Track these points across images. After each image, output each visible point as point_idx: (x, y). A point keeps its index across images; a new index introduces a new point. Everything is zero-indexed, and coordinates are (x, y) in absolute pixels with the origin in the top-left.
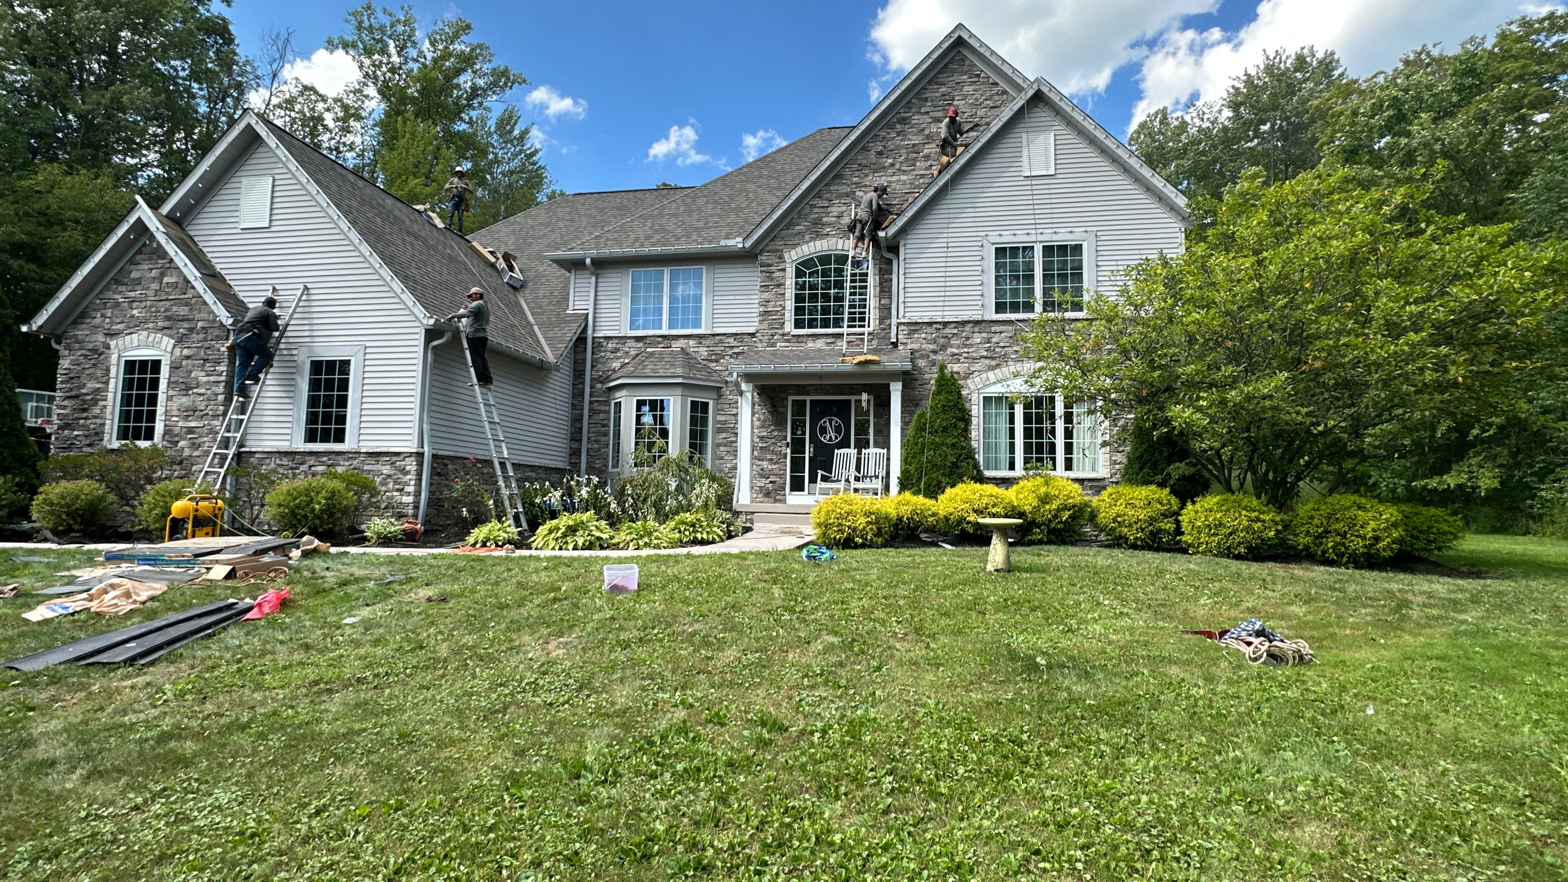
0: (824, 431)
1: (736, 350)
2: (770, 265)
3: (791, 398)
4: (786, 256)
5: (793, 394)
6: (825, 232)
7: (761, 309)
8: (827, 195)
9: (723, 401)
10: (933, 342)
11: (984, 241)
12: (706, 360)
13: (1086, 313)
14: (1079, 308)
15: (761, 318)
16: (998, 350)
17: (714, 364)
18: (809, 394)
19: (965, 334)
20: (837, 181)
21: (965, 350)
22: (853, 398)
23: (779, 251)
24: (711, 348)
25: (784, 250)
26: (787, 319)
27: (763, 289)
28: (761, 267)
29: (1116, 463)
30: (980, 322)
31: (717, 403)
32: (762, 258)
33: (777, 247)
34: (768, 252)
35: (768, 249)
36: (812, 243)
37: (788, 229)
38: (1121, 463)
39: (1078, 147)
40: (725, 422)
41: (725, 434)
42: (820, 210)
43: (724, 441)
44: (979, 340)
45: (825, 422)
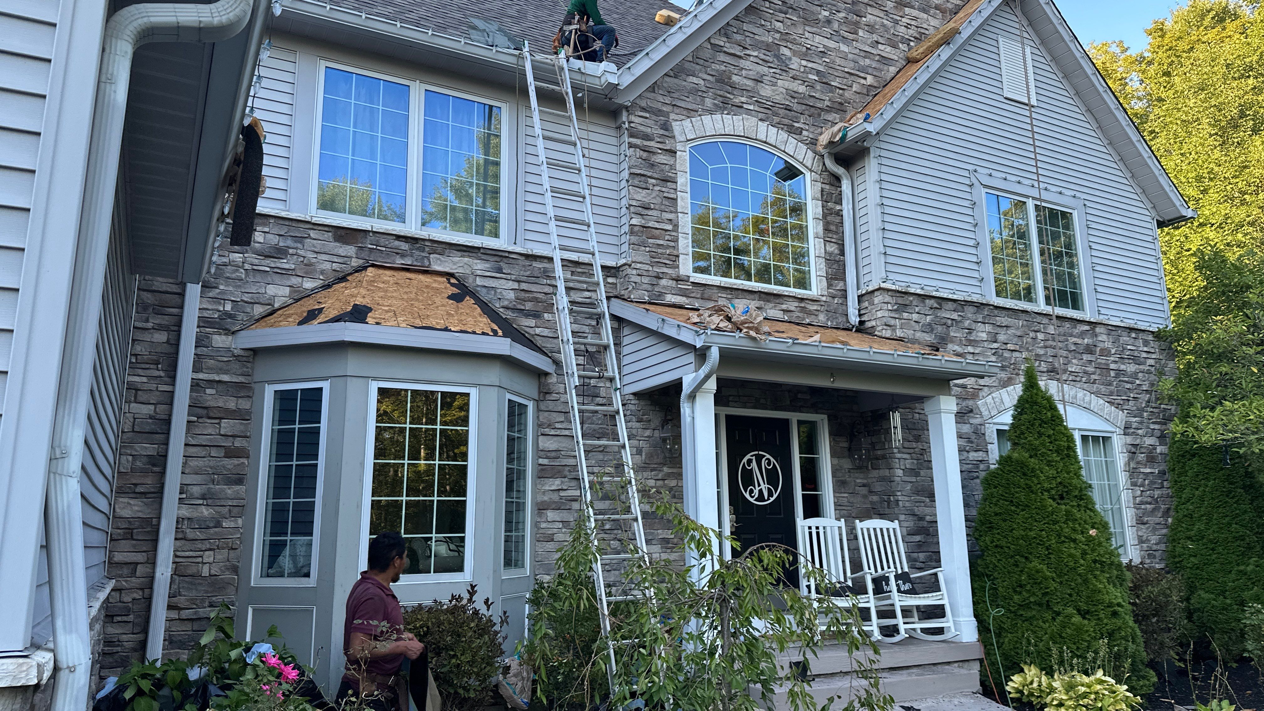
0: (749, 480)
2: (647, 137)
4: (676, 127)
6: (736, 102)
7: (634, 221)
8: (738, 37)
9: (551, 405)
10: (929, 328)
11: (974, 180)
12: (514, 309)
13: (1087, 314)
14: (1076, 304)
15: (634, 239)
16: (1007, 354)
17: (532, 322)
18: (727, 405)
19: (967, 323)
20: (752, 18)
21: (970, 349)
22: (794, 417)
23: (667, 114)
24: (524, 286)
25: (672, 116)
26: (681, 250)
27: (636, 182)
28: (631, 136)
29: (1141, 541)
30: (980, 306)
31: (538, 410)
32: (633, 118)
33: (659, 106)
34: (644, 109)
35: (643, 104)
36: (718, 117)
37: (676, 77)
38: (1148, 540)
39: (1052, 78)
40: (556, 454)
41: (558, 482)
42: (728, 59)
43: (555, 497)
44: (984, 336)
45: (750, 461)
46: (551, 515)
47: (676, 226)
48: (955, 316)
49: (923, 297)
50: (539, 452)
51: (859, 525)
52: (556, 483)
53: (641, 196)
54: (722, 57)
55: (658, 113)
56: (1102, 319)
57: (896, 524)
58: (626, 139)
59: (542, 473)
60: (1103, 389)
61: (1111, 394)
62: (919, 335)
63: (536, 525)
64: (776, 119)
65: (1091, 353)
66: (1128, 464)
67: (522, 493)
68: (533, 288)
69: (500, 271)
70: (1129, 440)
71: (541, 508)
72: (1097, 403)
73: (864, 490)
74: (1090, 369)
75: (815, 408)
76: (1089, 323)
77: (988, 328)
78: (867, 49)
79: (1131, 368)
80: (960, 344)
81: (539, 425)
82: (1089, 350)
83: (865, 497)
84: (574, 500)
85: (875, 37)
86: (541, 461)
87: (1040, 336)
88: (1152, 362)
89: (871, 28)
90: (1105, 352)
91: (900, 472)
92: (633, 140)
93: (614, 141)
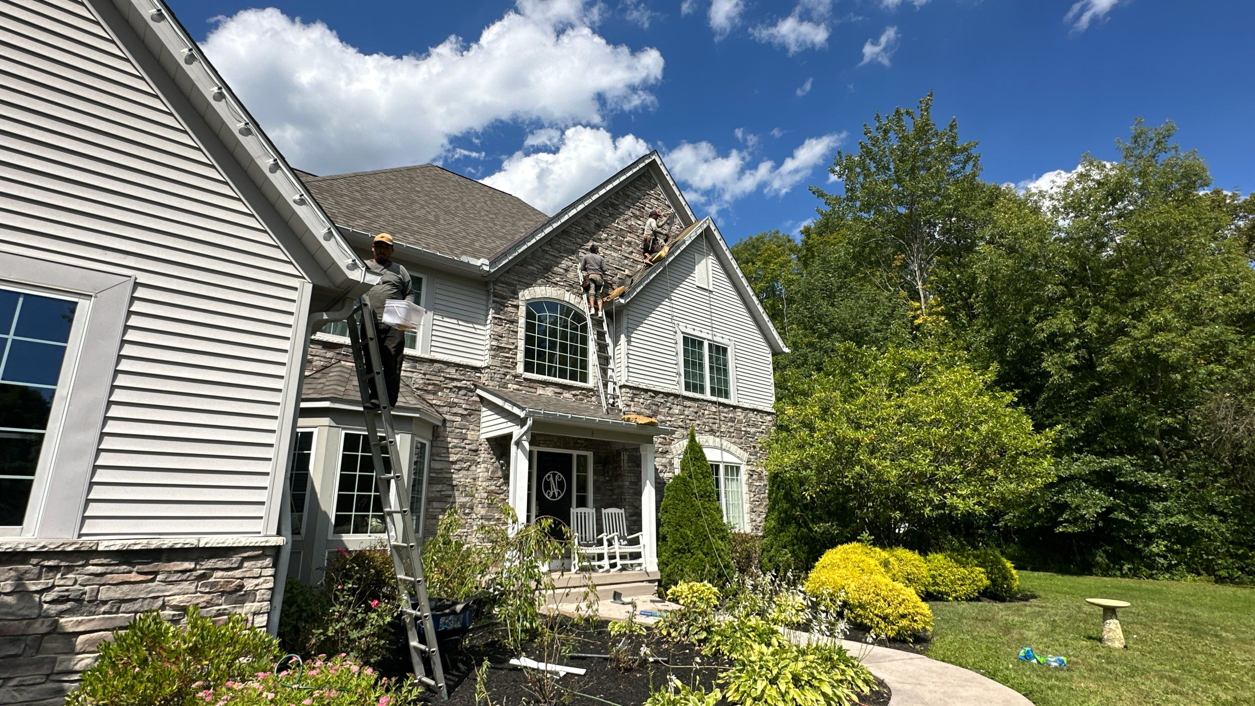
0: (548, 486)
1: (459, 384)
2: (506, 298)
6: (554, 280)
7: (493, 343)
8: (557, 246)
9: (439, 444)
10: (648, 407)
11: (677, 329)
12: (421, 390)
13: (732, 401)
14: (727, 396)
15: (492, 353)
16: (688, 421)
17: (431, 397)
18: (538, 445)
19: (668, 404)
20: (565, 236)
21: (669, 418)
22: (575, 453)
23: (515, 286)
24: (427, 376)
25: (518, 287)
26: (518, 359)
27: (496, 321)
28: (495, 296)
29: (753, 521)
30: (676, 396)
31: (432, 446)
32: (497, 287)
33: (511, 281)
34: (503, 283)
35: (502, 279)
36: (543, 288)
37: (522, 265)
38: (755, 521)
39: (723, 277)
40: (441, 471)
41: (440, 486)
42: (551, 258)
43: (438, 494)
44: (677, 411)
45: (549, 477)
46: (435, 504)
47: (516, 347)
48: (662, 401)
49: (646, 391)
50: (431, 470)
51: (603, 511)
52: (439, 487)
53: (498, 329)
54: (547, 256)
55: (509, 284)
56: (741, 404)
57: (623, 511)
58: (492, 298)
59: (432, 481)
60: (737, 440)
61: (742, 443)
62: (643, 410)
63: (427, 510)
64: (575, 291)
65: (733, 422)
66: (748, 480)
67: (420, 492)
68: (434, 378)
69: (415, 367)
70: (749, 467)
71: (429, 501)
72: (734, 448)
73: (610, 493)
74: (732, 430)
75: (586, 448)
76: (732, 406)
77: (679, 407)
78: (626, 255)
79: (753, 430)
80: (664, 416)
81: (432, 455)
82: (732, 420)
83: (610, 496)
84: (450, 496)
85: (631, 249)
86: (432, 475)
87: (706, 412)
88: (763, 427)
89: (629, 243)
90: (740, 422)
91: (628, 483)
92: (496, 299)
93: (485, 297)
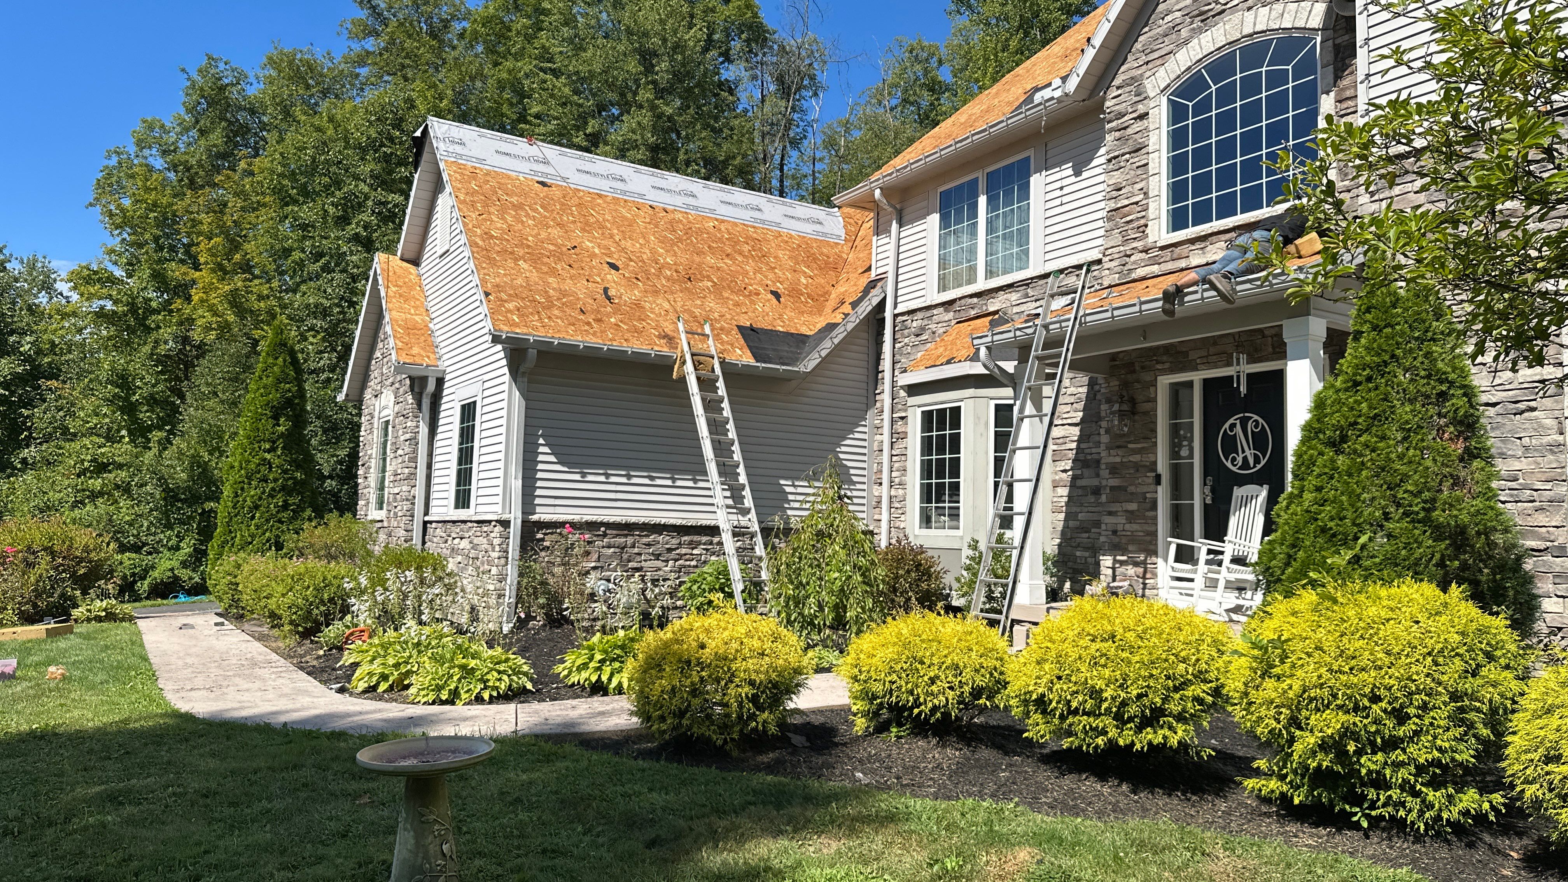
0: (1230, 445)
2: (1121, 115)
3: (1165, 381)
4: (1149, 84)
5: (1165, 372)
15: (1108, 225)
25: (1146, 75)
28: (1109, 121)
32: (1108, 103)
34: (1118, 88)
35: (1119, 82)
45: (1233, 426)
47: (1146, 193)
53: (1117, 177)
55: (1132, 81)
69: (1026, 296)
